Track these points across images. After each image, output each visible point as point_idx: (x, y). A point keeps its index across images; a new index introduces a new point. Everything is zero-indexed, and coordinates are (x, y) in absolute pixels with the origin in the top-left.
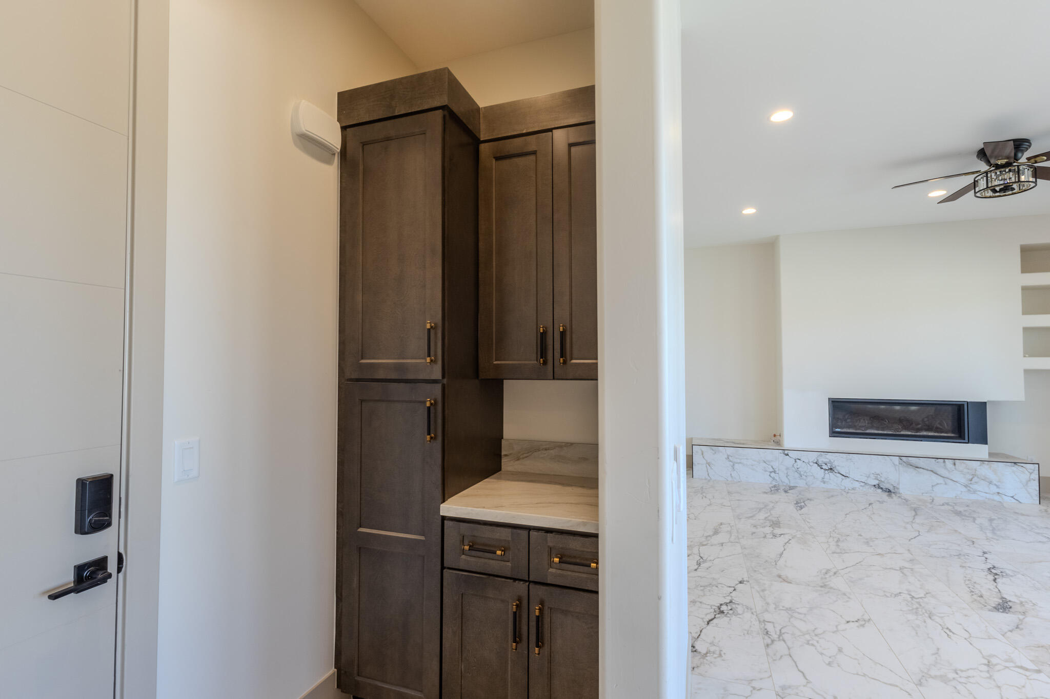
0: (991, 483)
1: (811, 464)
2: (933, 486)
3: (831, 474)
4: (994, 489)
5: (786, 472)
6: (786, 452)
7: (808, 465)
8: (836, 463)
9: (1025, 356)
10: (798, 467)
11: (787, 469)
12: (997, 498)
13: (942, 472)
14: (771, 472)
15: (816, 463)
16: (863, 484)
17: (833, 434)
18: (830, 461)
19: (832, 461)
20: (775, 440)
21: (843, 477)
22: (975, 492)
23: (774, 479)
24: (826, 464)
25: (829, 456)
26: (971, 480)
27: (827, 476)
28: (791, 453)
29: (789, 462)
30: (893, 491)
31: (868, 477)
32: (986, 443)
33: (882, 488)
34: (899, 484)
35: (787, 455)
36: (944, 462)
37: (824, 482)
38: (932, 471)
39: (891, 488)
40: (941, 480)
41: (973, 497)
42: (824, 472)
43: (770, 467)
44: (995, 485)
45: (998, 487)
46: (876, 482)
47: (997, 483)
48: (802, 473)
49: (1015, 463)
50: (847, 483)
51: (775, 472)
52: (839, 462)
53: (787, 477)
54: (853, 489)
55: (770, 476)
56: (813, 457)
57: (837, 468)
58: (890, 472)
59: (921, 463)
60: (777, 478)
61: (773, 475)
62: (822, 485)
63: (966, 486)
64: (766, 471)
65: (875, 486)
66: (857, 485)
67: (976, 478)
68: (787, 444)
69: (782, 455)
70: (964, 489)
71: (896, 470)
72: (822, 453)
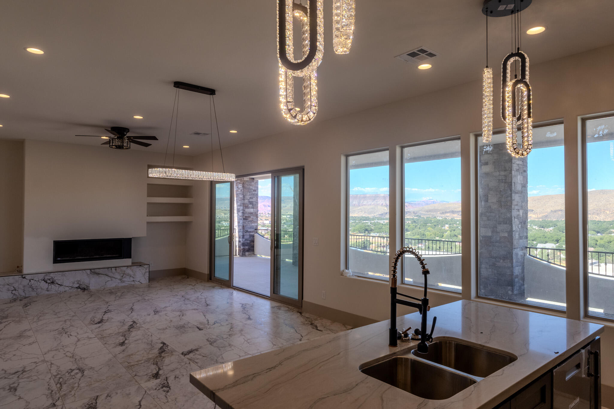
0: (130, 276)
1: (40, 281)
2: (106, 282)
3: (52, 285)
4: (132, 279)
5: (23, 289)
6: (24, 276)
7: (38, 282)
8: (56, 278)
9: (147, 216)
10: (31, 284)
11: (24, 286)
12: (133, 283)
13: (111, 274)
14: (12, 291)
15: (43, 280)
16: (70, 288)
17: (55, 261)
18: (52, 277)
19: (53, 277)
20: (18, 270)
21: (59, 286)
22: (124, 282)
23: (14, 294)
24: (49, 280)
25: (52, 275)
26: (123, 277)
27: (50, 287)
28: (27, 277)
29: (25, 282)
30: (86, 288)
31: (74, 283)
32: (131, 258)
33: (81, 288)
34: (89, 284)
35: (25, 278)
36: (111, 269)
37: (48, 291)
38: (106, 275)
39: (85, 287)
40: (109, 279)
41: (123, 284)
42: (48, 285)
43: (12, 287)
44: (133, 277)
45: (133, 278)
46: (77, 285)
47: (133, 276)
48: (34, 287)
49: (140, 266)
50: (62, 289)
51: (15, 290)
52: (58, 278)
53: (24, 292)
54: (65, 291)
55: (12, 293)
56: (41, 276)
57: (56, 281)
58: (84, 278)
59: (101, 271)
60: (17, 294)
61: (14, 292)
62: (47, 293)
63: (120, 280)
64: (9, 290)
65: (77, 287)
66: (67, 289)
67: (125, 275)
68: (25, 271)
69: (21, 278)
70: (120, 281)
71: (88, 277)
72: (47, 274)
